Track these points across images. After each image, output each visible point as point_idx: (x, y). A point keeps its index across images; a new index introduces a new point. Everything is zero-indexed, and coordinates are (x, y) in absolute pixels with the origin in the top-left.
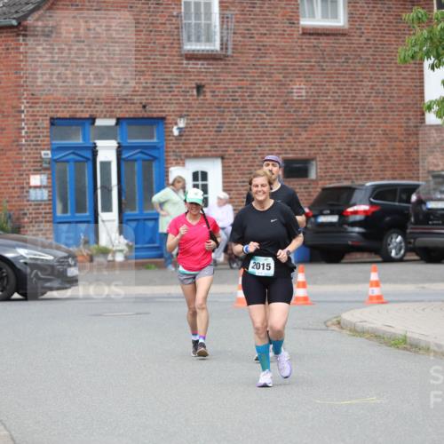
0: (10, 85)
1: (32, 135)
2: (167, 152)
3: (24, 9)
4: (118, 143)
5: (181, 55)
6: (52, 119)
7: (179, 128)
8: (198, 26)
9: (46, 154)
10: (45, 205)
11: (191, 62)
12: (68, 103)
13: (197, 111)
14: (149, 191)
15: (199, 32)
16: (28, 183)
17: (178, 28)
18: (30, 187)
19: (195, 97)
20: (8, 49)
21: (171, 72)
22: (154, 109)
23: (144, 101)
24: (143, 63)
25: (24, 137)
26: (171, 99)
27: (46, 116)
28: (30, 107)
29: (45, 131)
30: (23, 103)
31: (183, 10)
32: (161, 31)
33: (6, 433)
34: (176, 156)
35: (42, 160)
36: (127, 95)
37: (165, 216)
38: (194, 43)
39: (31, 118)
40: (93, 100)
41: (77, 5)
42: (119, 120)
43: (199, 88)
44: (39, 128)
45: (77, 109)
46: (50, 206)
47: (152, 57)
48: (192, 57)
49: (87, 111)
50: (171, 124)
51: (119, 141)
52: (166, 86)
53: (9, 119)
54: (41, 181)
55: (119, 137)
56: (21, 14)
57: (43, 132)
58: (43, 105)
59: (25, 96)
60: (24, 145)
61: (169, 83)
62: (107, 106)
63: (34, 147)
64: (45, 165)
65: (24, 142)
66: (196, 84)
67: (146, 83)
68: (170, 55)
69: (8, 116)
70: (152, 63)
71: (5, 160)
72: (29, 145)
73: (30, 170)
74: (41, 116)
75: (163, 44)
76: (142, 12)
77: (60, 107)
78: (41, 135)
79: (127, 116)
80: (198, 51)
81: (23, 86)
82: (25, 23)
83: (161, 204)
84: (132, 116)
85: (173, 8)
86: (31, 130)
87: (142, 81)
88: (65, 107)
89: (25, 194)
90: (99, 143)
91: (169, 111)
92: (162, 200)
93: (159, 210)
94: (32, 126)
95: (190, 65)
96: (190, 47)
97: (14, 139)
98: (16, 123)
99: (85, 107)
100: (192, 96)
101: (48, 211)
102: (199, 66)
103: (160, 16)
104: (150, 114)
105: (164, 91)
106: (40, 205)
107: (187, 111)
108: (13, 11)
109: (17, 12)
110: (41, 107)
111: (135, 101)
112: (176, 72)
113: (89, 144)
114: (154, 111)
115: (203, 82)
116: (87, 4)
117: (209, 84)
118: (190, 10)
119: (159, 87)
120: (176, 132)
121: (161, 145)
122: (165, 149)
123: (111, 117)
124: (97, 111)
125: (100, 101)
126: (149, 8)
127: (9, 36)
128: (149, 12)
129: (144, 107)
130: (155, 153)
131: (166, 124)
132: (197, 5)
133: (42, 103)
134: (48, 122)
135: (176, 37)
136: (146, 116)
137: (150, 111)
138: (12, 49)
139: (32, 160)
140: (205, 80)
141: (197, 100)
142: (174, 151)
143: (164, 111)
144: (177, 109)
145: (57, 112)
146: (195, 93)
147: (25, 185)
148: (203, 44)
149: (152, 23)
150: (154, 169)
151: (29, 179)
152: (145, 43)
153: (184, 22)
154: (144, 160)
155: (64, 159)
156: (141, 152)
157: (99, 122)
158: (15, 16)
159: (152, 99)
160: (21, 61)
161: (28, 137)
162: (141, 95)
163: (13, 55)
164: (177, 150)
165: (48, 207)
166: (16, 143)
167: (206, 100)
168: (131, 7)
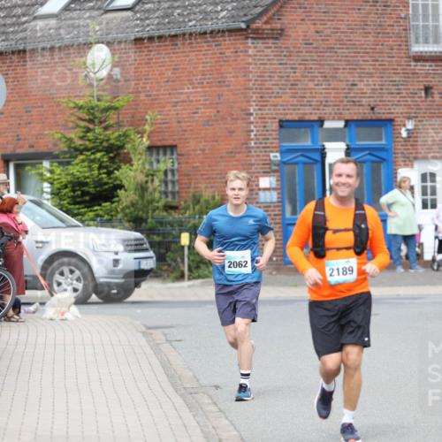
0: (239, 87)
1: (261, 137)
2: (395, 153)
3: (252, 12)
4: (347, 145)
5: (410, 57)
6: (281, 121)
7: (407, 130)
8: (425, 27)
9: (275, 156)
10: (275, 207)
11: (419, 64)
12: (297, 105)
13: (425, 113)
14: (377, 192)
15: (427, 33)
16: (257, 185)
17: (406, 30)
18: (260, 189)
19: (424, 99)
20: (236, 52)
21: (399, 73)
22: (382, 111)
23: (372, 104)
24: (371, 65)
25: (252, 140)
26: (399, 101)
27: (275, 118)
28: (260, 109)
29: (274, 133)
30: (252, 106)
31: (411, 12)
32: (388, 33)
33: (235, 433)
34: (404, 157)
35: (271, 163)
36: (355, 97)
37: (393, 217)
38: (421, 45)
39: (260, 121)
40: (321, 102)
41: (305, 8)
42: (347, 122)
43: (427, 89)
44: (267, 131)
45: (307, 111)
46: (280, 208)
47: (380, 59)
48: (420, 58)
49: (316, 114)
50: (400, 125)
51: (348, 143)
52: (394, 87)
53: (239, 122)
54: (271, 183)
55: (347, 139)
56: (250, 17)
57: (271, 135)
58: (272, 108)
59: (254, 99)
60: (253, 147)
61: (397, 85)
62: (336, 108)
63: (263, 150)
64: (274, 168)
65: (253, 145)
66: (424, 85)
67: (375, 85)
68: (398, 57)
69: (237, 119)
70: (380, 65)
71: (234, 163)
72: (258, 148)
73: (259, 173)
74: (270, 118)
75: (390, 45)
76: (370, 13)
77: (289, 109)
78: (270, 137)
79: (355, 118)
80: (426, 52)
81: (252, 89)
82: (254, 26)
83: (389, 206)
84: (360, 118)
85: (401, 10)
86: (260, 133)
87: (370, 83)
88: (294, 110)
89: (254, 196)
90: (328, 145)
91: (397, 113)
92: (390, 202)
93: (387, 212)
94: (262, 129)
95: (419, 67)
96: (417, 48)
97: (243, 141)
98: (245, 125)
99: (314, 109)
100: (421, 97)
101: (276, 213)
102: (427, 68)
103: (388, 18)
104: (379, 116)
105: (392, 93)
106: (270, 207)
107: (415, 113)
108: (242, 14)
109: (245, 15)
110: (269, 110)
111: (364, 103)
112: (404, 73)
113: (318, 146)
114: (382, 113)
115: (431, 84)
116: (315, 6)
117: (437, 85)
118: (418, 11)
119: (387, 89)
120: (404, 134)
121: (389, 147)
122: (393, 151)
123: (339, 119)
124: (325, 114)
125: (330, 103)
126: (378, 10)
127: (238, 39)
128: (376, 14)
129: (373, 109)
130: (383, 155)
131: (394, 125)
132: (425, 7)
133: (271, 105)
134: (277, 124)
135: (404, 39)
136: (374, 118)
137: (379, 113)
138: (241, 52)
139: (261, 162)
140: (433, 81)
141: (425, 101)
142: (403, 153)
143: (392, 113)
144: (406, 111)
145: (287, 114)
146: (423, 95)
147: (254, 187)
148: (431, 45)
149: (381, 25)
150: (382, 171)
151: (258, 181)
152: (373, 45)
153: (412, 23)
154: (373, 162)
155: (294, 161)
156: (369, 154)
157: (327, 125)
158: (244, 19)
159: (380, 101)
160: (250, 64)
161: (258, 139)
162: (369, 97)
163: (241, 58)
164: (405, 152)
165: (277, 209)
166: (245, 146)
167: (434, 101)
168: (359, 9)
